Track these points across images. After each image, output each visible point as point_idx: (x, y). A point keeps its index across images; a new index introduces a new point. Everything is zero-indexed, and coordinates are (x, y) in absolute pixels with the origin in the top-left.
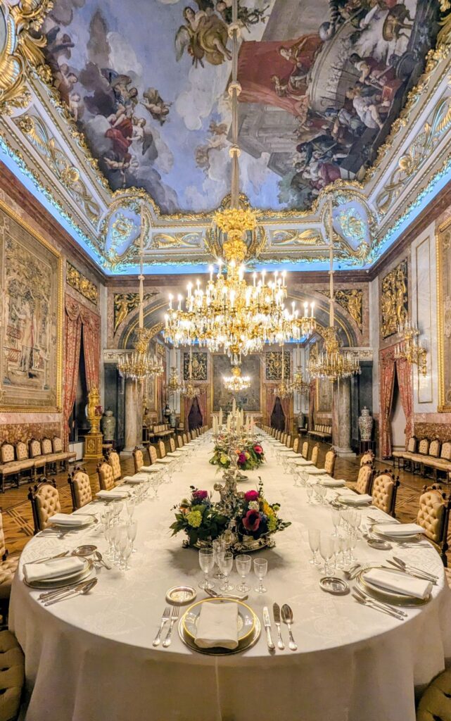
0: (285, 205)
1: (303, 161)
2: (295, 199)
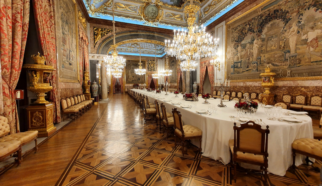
0: (172, 3)
2: (176, 1)
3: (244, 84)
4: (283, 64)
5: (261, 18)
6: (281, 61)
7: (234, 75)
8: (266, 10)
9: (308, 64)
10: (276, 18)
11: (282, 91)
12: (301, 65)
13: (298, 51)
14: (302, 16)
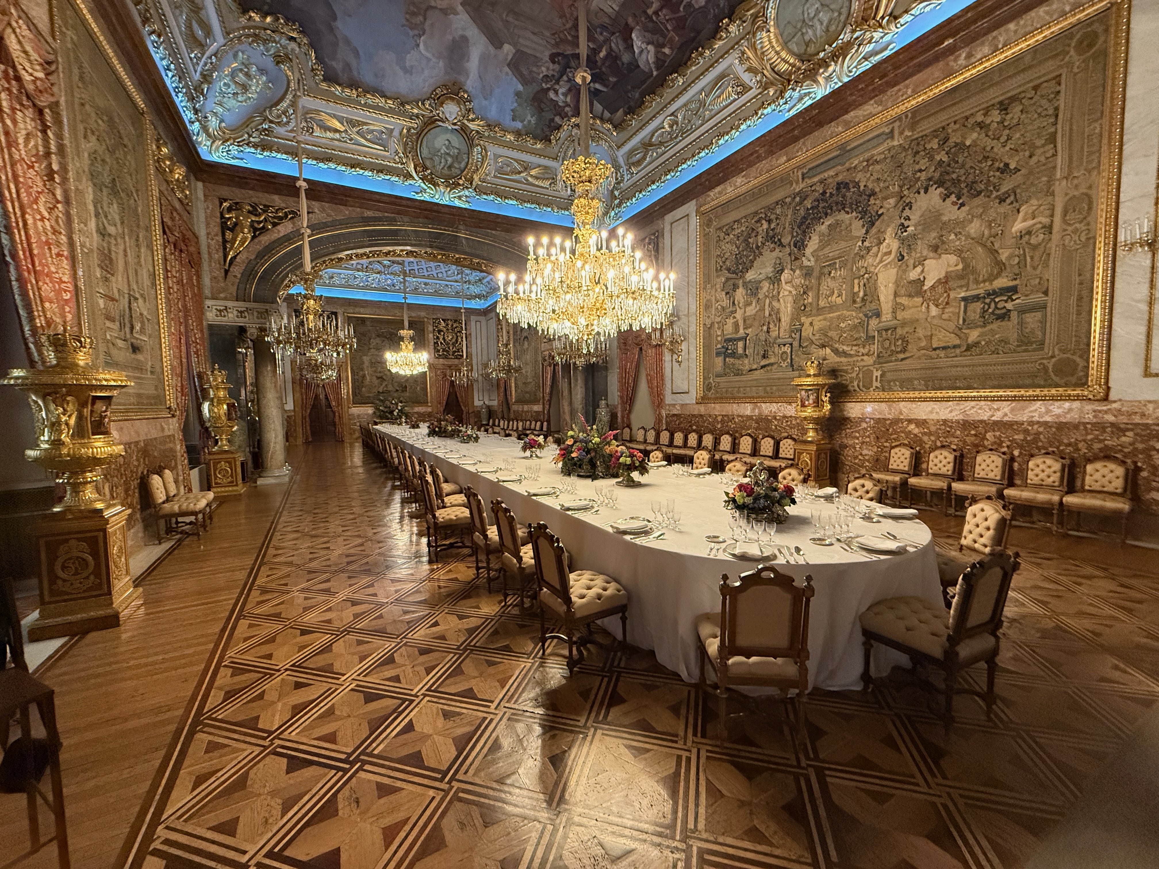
0: (519, 125)
1: (553, 76)
2: (533, 121)
3: (753, 409)
4: (862, 350)
5: (801, 203)
6: (855, 342)
7: (724, 379)
8: (815, 180)
9: (924, 355)
10: (842, 206)
11: (858, 432)
12: (907, 355)
13: (900, 315)
14: (910, 209)
